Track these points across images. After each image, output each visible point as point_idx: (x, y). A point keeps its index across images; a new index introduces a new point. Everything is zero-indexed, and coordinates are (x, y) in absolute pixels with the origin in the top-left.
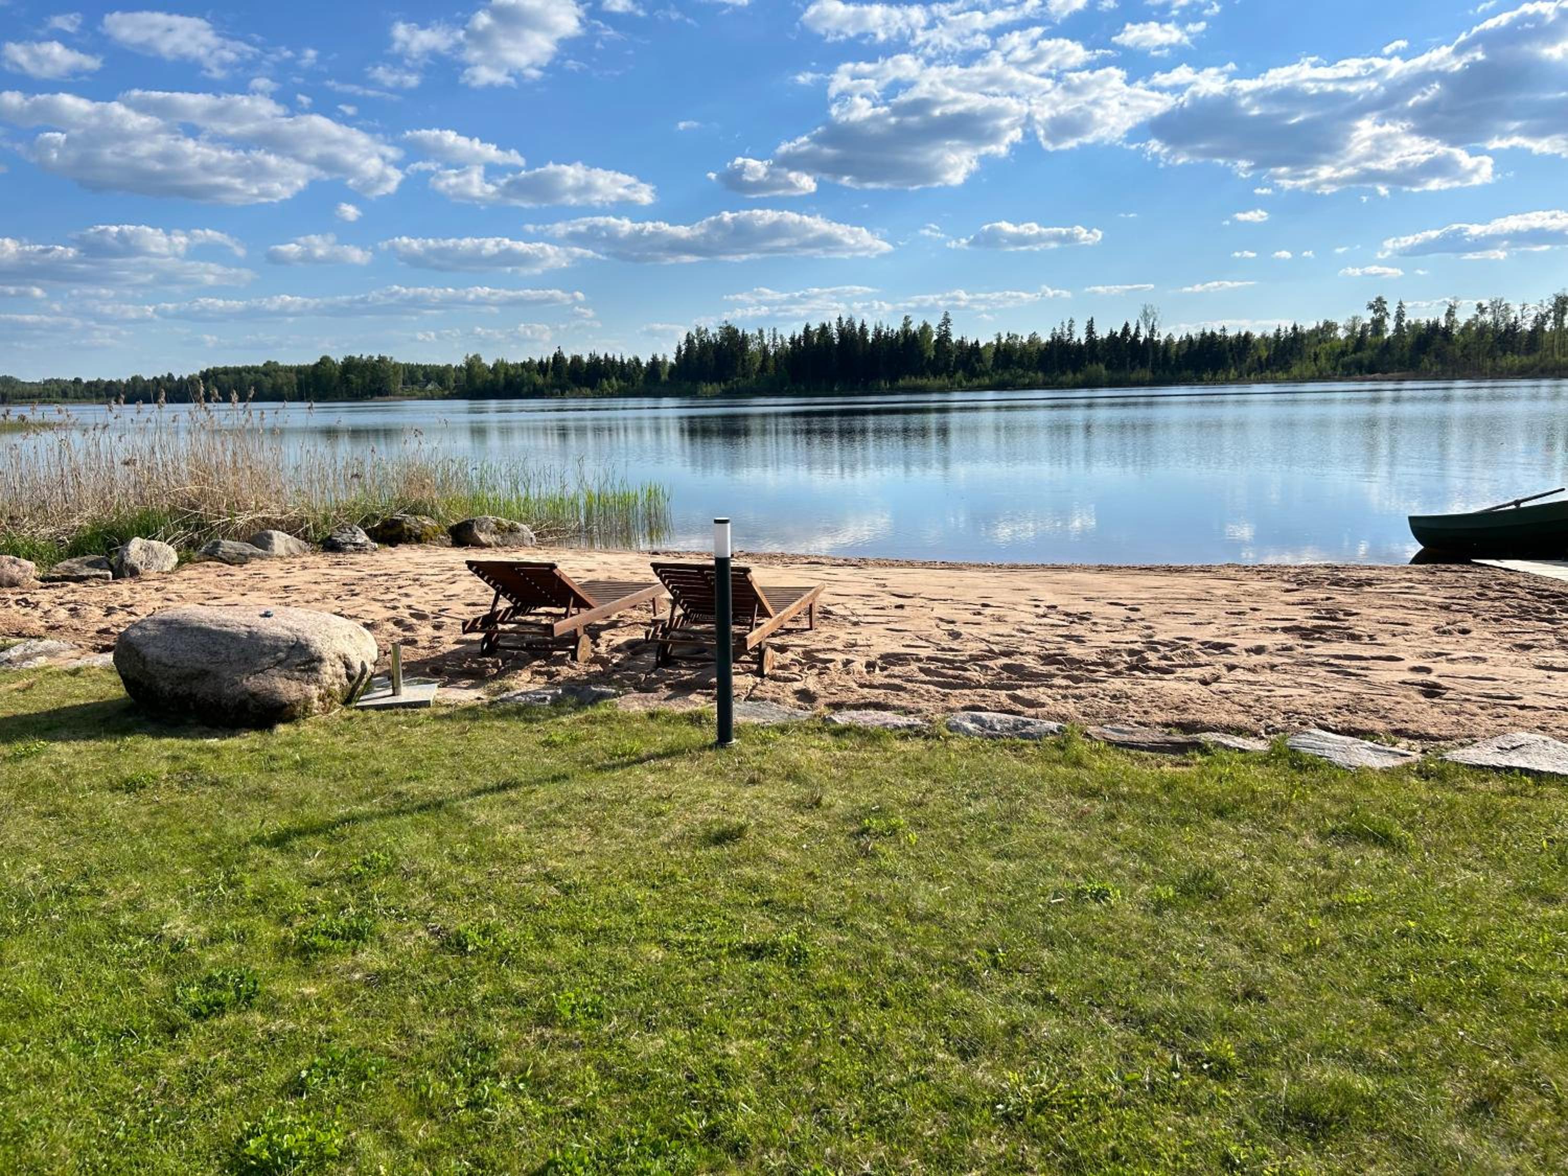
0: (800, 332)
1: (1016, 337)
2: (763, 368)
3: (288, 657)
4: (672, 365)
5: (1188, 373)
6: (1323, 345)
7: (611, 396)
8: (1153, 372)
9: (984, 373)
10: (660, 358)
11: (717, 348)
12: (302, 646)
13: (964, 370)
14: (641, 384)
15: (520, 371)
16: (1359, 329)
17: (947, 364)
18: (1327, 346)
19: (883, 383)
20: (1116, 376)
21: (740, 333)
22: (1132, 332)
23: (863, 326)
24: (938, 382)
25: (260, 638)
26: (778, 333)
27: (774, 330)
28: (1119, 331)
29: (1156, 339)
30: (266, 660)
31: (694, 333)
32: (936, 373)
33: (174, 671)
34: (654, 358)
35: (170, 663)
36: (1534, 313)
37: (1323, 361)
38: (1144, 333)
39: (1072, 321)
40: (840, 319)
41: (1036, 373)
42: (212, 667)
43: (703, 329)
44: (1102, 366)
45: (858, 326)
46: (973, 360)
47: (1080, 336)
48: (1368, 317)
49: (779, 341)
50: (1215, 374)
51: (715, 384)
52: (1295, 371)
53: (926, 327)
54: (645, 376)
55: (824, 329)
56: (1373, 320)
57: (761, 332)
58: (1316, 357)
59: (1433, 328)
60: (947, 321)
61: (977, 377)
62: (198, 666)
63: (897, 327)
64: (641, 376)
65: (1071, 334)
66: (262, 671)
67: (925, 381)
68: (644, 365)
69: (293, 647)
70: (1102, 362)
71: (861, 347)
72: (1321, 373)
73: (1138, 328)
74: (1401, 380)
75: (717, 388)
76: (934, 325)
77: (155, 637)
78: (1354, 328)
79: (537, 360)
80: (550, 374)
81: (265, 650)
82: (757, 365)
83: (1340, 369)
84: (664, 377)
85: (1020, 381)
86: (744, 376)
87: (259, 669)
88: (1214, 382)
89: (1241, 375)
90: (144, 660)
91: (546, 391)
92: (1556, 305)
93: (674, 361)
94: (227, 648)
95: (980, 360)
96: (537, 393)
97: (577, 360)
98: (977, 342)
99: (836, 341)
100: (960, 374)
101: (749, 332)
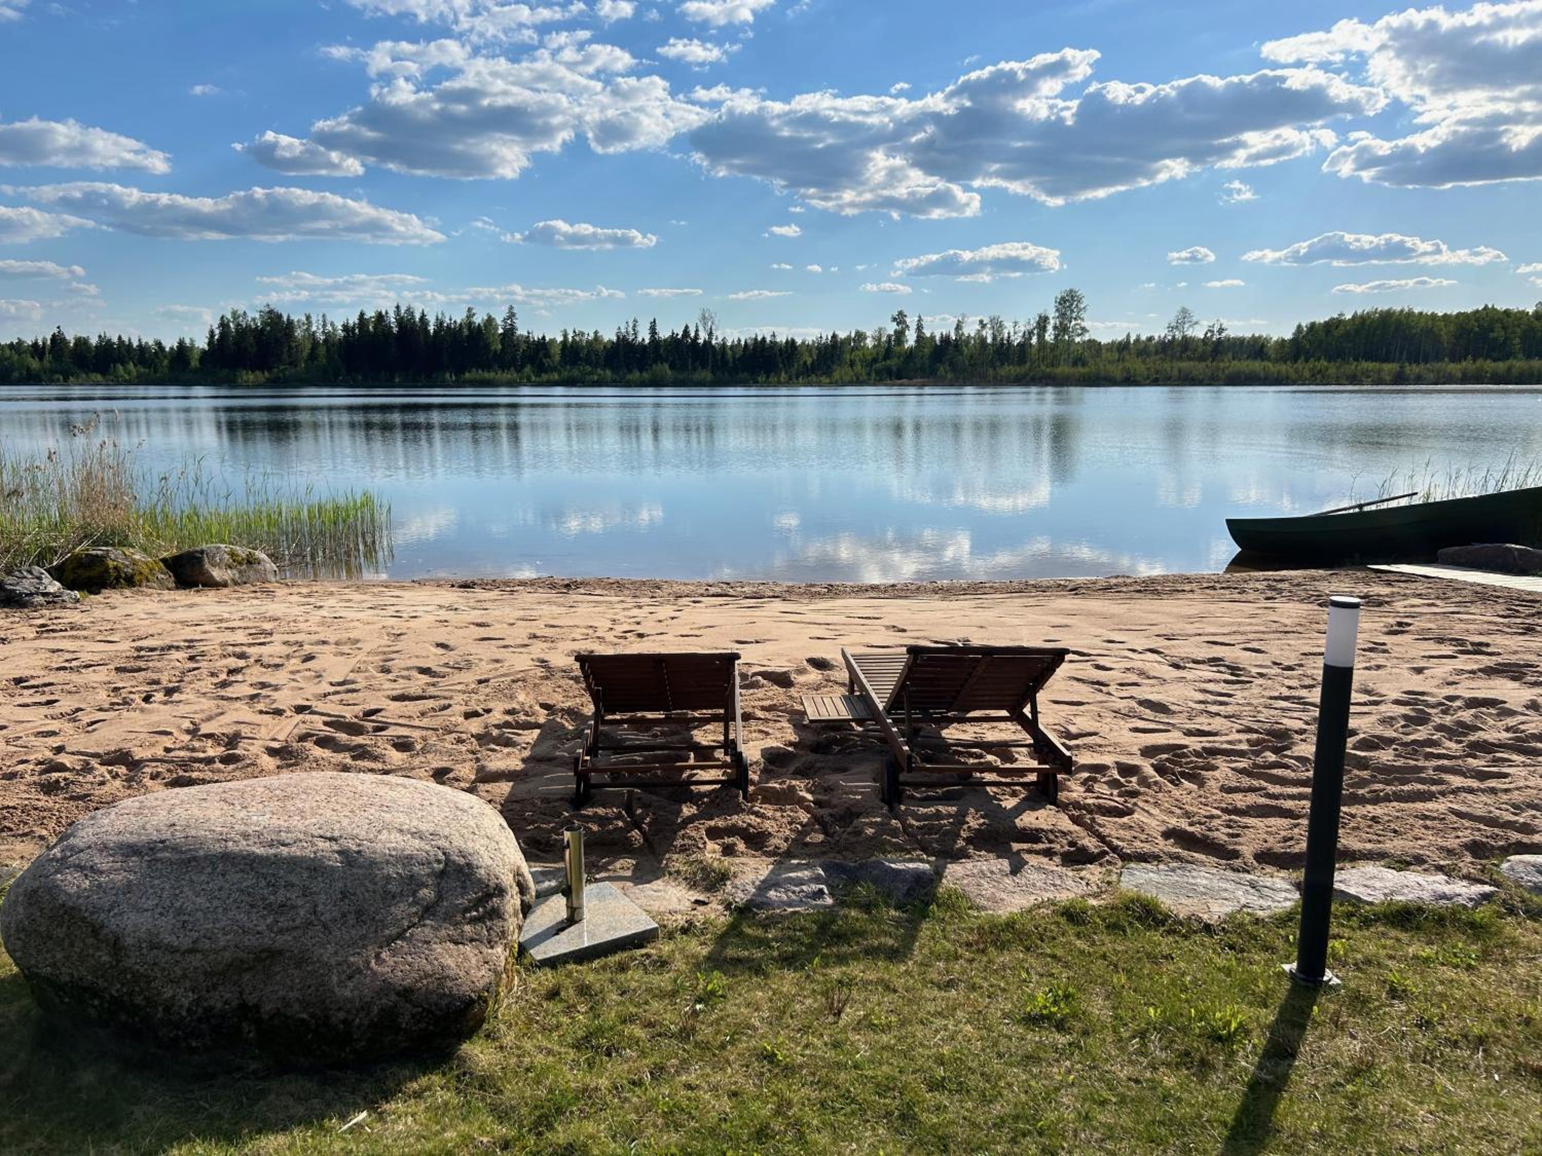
0: (353, 320)
1: (583, 334)
2: (313, 356)
3: (440, 897)
4: (204, 352)
5: (745, 375)
6: (857, 353)
7: (128, 383)
8: (713, 373)
9: (553, 369)
10: (187, 341)
11: (258, 333)
12: (459, 869)
13: (532, 364)
14: (166, 371)
15: (8, 352)
16: (884, 339)
17: (514, 358)
18: (860, 353)
19: (448, 375)
20: (680, 377)
21: (285, 319)
22: (692, 335)
23: (423, 316)
24: (507, 376)
25: (373, 864)
26: (329, 319)
27: (324, 316)
28: (680, 333)
29: (714, 342)
30: (401, 910)
31: (229, 316)
32: (504, 367)
33: (196, 960)
34: (181, 343)
35: (186, 942)
36: (1023, 329)
37: (858, 368)
38: (703, 336)
39: (636, 321)
40: (398, 307)
41: (604, 370)
42: (283, 940)
43: (240, 312)
44: (666, 366)
45: (417, 316)
46: (541, 354)
47: (644, 336)
48: (891, 328)
49: (329, 328)
50: (768, 377)
51: (258, 373)
52: (836, 375)
53: (490, 321)
54: (171, 362)
55: (380, 317)
56: (896, 331)
57: (308, 317)
58: (852, 364)
59: (946, 340)
60: (512, 315)
61: (546, 372)
62: (251, 941)
63: (459, 317)
64: (166, 362)
65: (635, 334)
66: (400, 936)
67: (492, 375)
68: (167, 349)
69: (442, 874)
70: (666, 361)
71: (422, 338)
72: (858, 378)
73: (697, 331)
74: (923, 385)
75: (261, 376)
76: (499, 318)
77: (128, 887)
78: (880, 339)
79: (29, 341)
80: (48, 357)
81: (393, 888)
82: (305, 354)
83: (873, 375)
84: (194, 363)
85: (588, 378)
86: (290, 364)
87: (394, 931)
88: (767, 384)
89: (790, 379)
90: (116, 946)
91: (43, 377)
92: (1038, 323)
93: (206, 347)
94: (305, 892)
95: (547, 355)
96: (31, 378)
97: (81, 343)
98: (544, 338)
99: (395, 330)
100: (528, 369)
101: (295, 318)
